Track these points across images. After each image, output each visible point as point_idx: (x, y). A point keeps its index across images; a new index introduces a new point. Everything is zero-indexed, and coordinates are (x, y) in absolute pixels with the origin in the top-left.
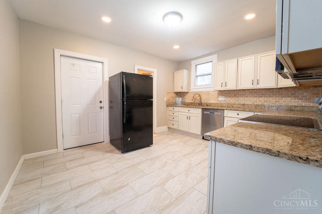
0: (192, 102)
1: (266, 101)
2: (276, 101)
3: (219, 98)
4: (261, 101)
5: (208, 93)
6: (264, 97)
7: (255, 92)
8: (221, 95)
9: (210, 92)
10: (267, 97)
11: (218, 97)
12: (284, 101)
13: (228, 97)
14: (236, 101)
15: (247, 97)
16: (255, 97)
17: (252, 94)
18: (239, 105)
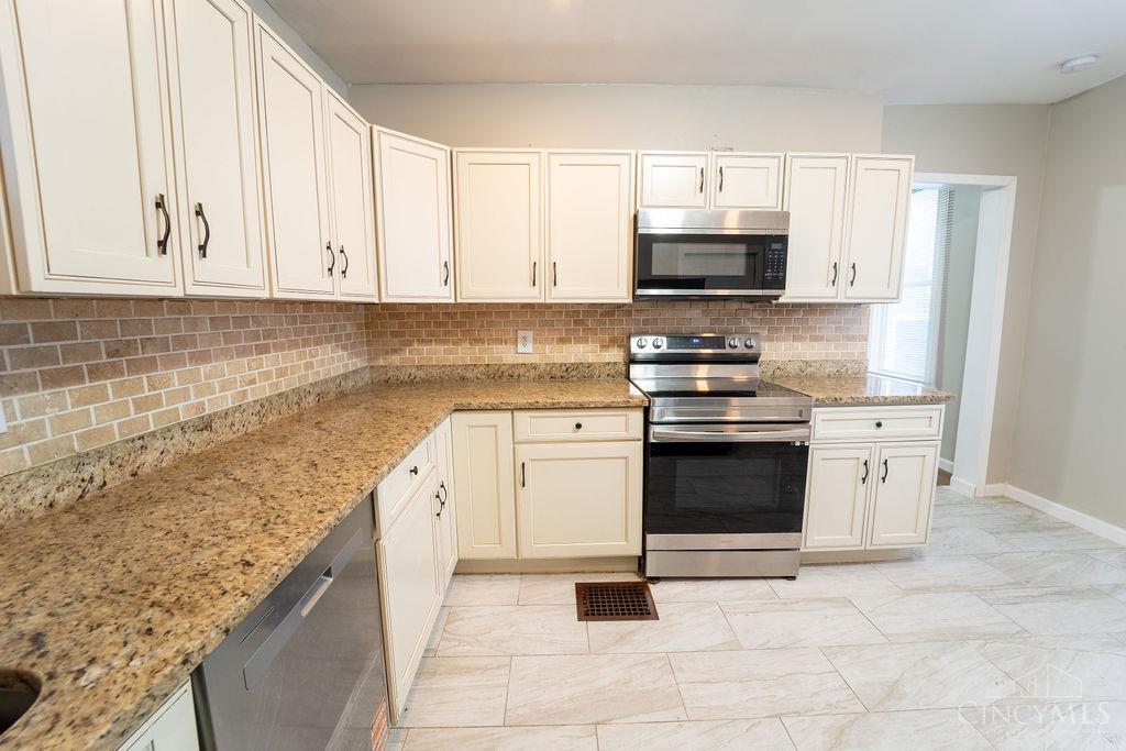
1: (280, 373)
2: (307, 366)
6: (274, 347)
7: (238, 322)
10: (282, 347)
12: (322, 363)
14: (139, 406)
15: (204, 357)
16: (243, 352)
17: (228, 338)
18: (178, 434)
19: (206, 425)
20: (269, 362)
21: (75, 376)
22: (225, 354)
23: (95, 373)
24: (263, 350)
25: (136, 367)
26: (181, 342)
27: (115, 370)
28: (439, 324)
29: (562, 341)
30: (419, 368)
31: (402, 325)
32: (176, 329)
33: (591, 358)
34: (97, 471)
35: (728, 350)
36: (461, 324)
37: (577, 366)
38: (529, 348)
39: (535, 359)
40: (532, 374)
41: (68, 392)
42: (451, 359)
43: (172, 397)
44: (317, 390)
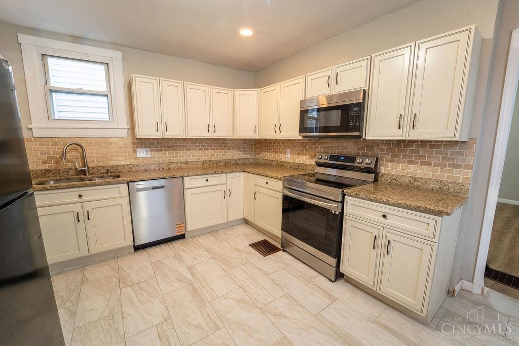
0: (46, 167)
1: (212, 155)
2: (223, 155)
3: (138, 153)
4: (208, 155)
5: (105, 142)
6: (211, 149)
7: (199, 143)
8: (142, 147)
9: (110, 140)
10: (213, 149)
11: (135, 151)
12: (230, 154)
13: (158, 151)
14: (173, 157)
15: (189, 150)
16: (200, 149)
17: (196, 146)
18: (179, 163)
19: (187, 163)
20: (208, 152)
21: (162, 150)
22: (195, 149)
23: (165, 150)
24: (208, 149)
25: (173, 150)
26: (183, 146)
27: (169, 150)
28: (268, 146)
29: (299, 154)
30: (263, 159)
31: (261, 145)
32: (183, 144)
33: (307, 162)
34: (162, 166)
35: (356, 164)
36: (272, 146)
37: (302, 165)
38: (288, 156)
39: (291, 160)
40: (289, 166)
41: (160, 153)
42: (270, 158)
43: (180, 157)
44: (225, 161)
